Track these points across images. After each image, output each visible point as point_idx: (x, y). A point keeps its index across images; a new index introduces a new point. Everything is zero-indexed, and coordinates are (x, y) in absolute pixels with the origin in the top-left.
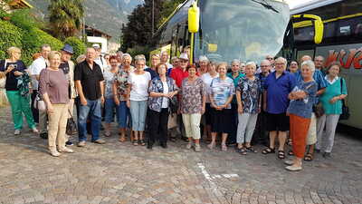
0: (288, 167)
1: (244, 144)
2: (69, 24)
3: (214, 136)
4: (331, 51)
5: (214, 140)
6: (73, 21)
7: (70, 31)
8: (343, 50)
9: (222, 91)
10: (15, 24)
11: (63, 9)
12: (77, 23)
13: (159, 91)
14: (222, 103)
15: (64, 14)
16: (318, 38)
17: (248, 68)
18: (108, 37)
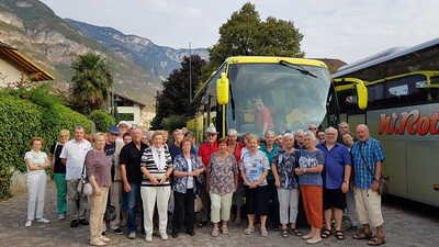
0: (309, 241)
1: (289, 225)
2: (95, 96)
3: (251, 218)
4: (383, 116)
5: (251, 223)
6: (101, 92)
7: (97, 103)
8: (394, 113)
9: (255, 166)
10: (35, 102)
11: (90, 79)
12: (105, 93)
13: (184, 170)
14: (257, 179)
15: (90, 85)
16: (363, 102)
17: (285, 139)
18: (142, 106)
